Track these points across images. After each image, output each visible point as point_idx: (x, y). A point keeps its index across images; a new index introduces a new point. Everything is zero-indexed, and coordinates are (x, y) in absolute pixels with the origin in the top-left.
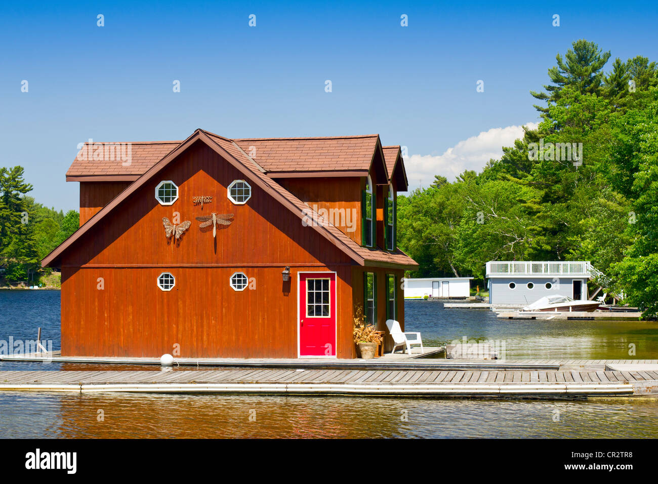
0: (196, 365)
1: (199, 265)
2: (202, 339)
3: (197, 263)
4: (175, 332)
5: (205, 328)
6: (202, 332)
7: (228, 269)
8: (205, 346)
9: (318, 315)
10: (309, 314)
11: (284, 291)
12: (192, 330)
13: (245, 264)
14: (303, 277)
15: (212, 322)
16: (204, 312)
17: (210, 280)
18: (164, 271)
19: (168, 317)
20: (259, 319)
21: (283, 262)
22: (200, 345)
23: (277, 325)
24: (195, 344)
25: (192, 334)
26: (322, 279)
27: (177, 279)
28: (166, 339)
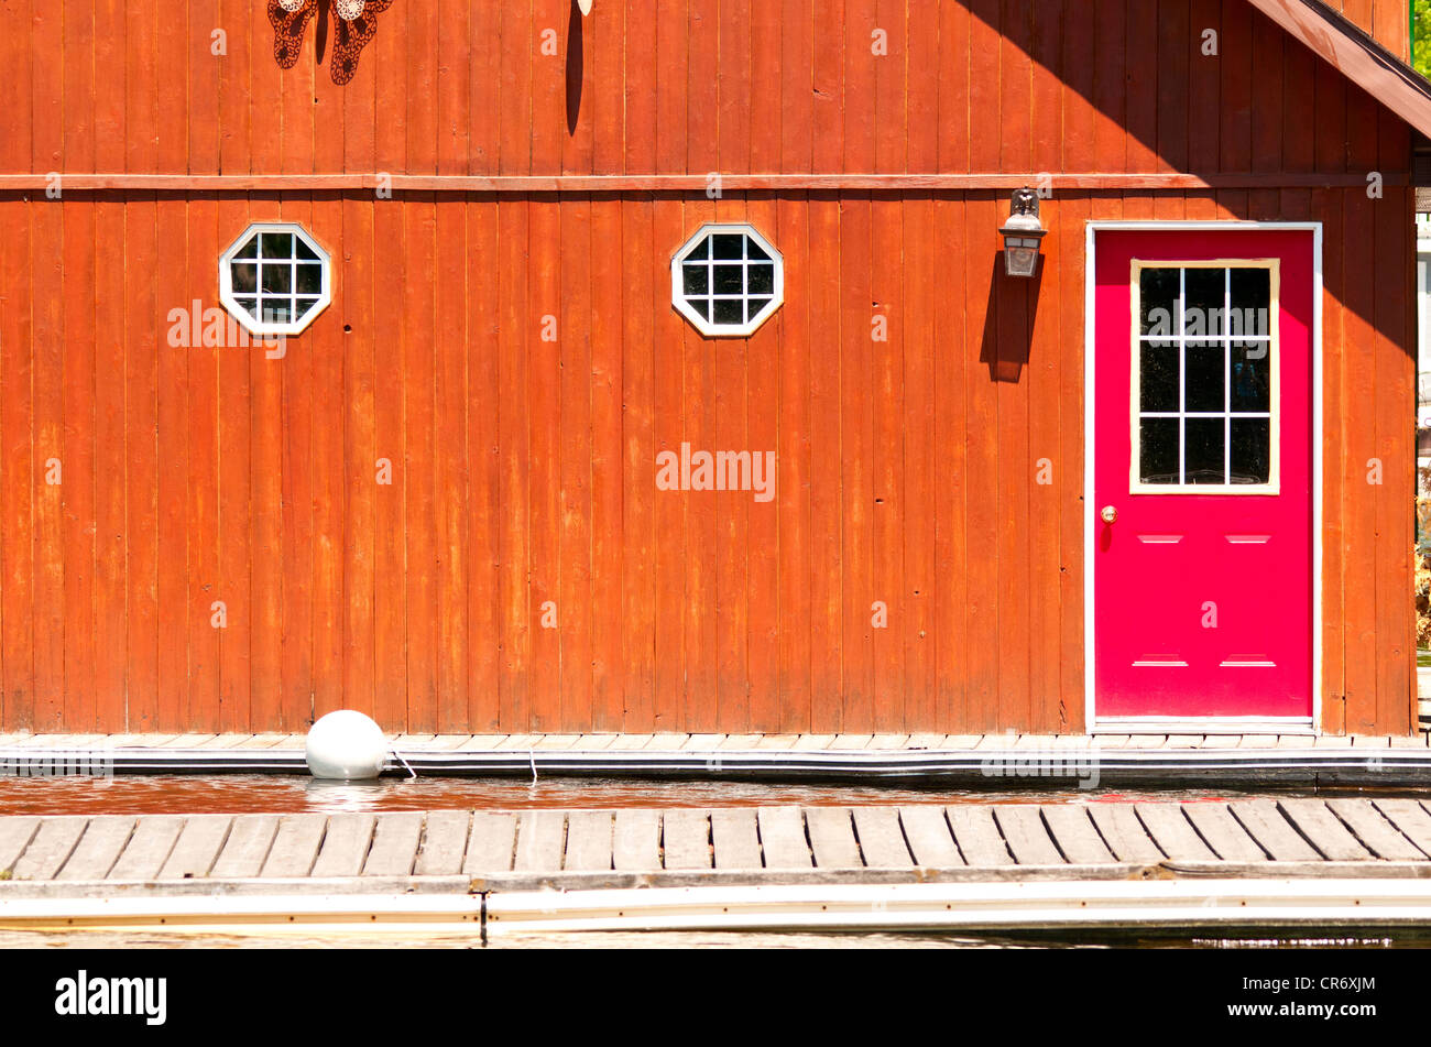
0: (526, 776)
1: (480, 182)
2: (499, 621)
3: (467, 169)
4: (328, 581)
5: (519, 552)
6: (500, 577)
7: (659, 205)
8: (517, 665)
9: (1201, 480)
10: (1148, 473)
11: (990, 353)
12: (438, 568)
13: (768, 178)
14: (1114, 249)
15: (559, 516)
16: (514, 461)
17: (547, 270)
18: (268, 216)
19: (287, 491)
20: (847, 503)
21: (1000, 166)
22: (485, 655)
23: (960, 542)
24: (456, 650)
25: (434, 592)
26: (1227, 264)
27: (343, 265)
28: (272, 618)
